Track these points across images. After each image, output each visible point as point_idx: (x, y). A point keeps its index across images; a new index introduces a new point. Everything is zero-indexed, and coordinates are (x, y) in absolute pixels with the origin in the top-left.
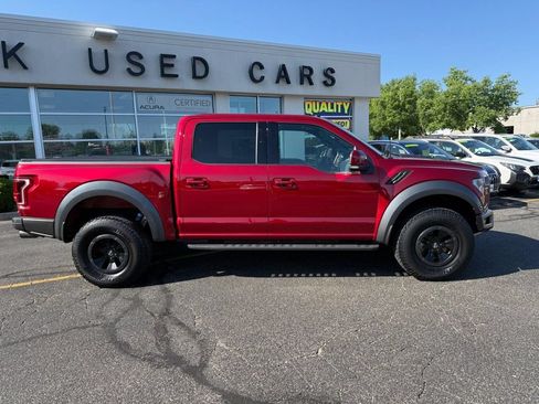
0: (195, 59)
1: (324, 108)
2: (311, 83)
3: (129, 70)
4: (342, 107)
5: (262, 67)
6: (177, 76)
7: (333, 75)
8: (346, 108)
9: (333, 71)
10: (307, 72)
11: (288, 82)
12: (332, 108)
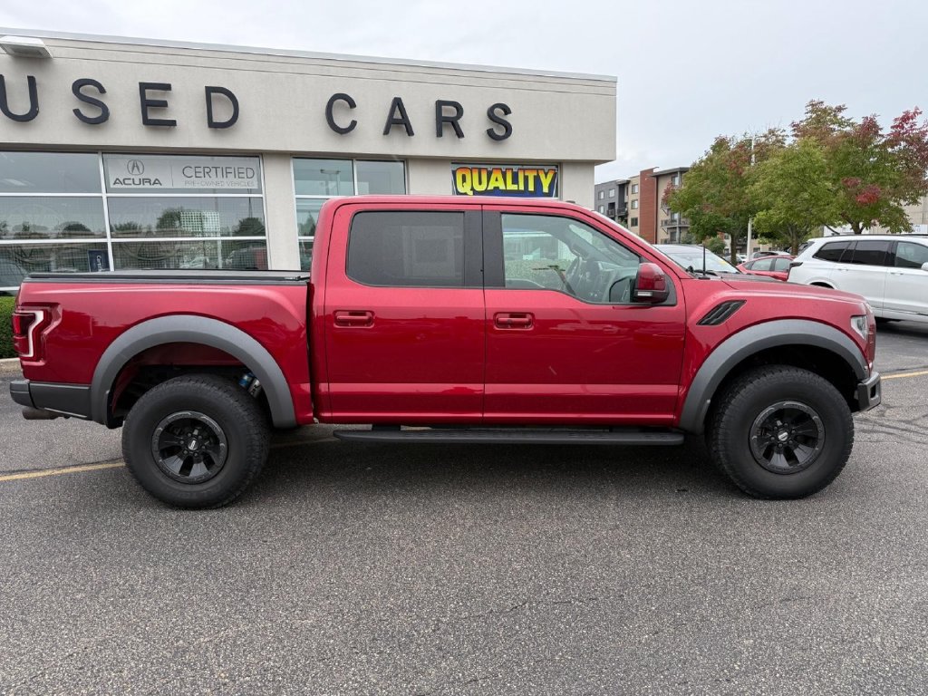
0: (209, 90)
1: (497, 182)
2: (460, 134)
3: (77, 112)
4: (537, 180)
5: (352, 104)
6: (173, 123)
7: (509, 118)
8: (546, 183)
9: (507, 111)
10: (449, 112)
11: (410, 132)
12: (515, 181)
